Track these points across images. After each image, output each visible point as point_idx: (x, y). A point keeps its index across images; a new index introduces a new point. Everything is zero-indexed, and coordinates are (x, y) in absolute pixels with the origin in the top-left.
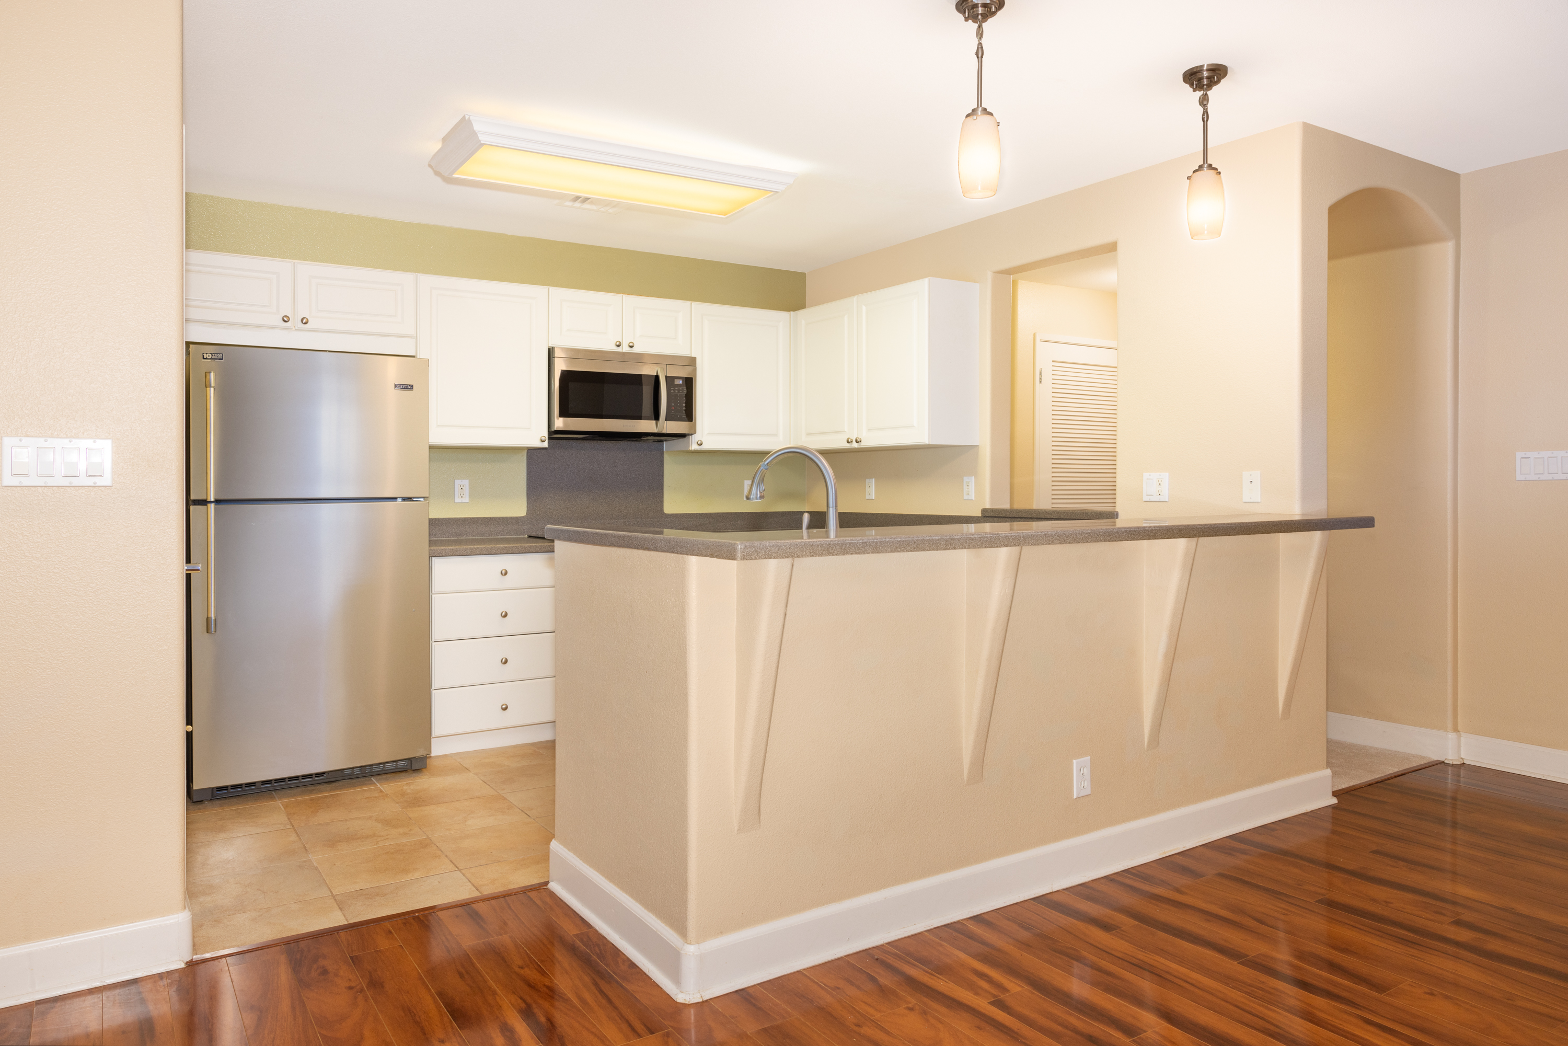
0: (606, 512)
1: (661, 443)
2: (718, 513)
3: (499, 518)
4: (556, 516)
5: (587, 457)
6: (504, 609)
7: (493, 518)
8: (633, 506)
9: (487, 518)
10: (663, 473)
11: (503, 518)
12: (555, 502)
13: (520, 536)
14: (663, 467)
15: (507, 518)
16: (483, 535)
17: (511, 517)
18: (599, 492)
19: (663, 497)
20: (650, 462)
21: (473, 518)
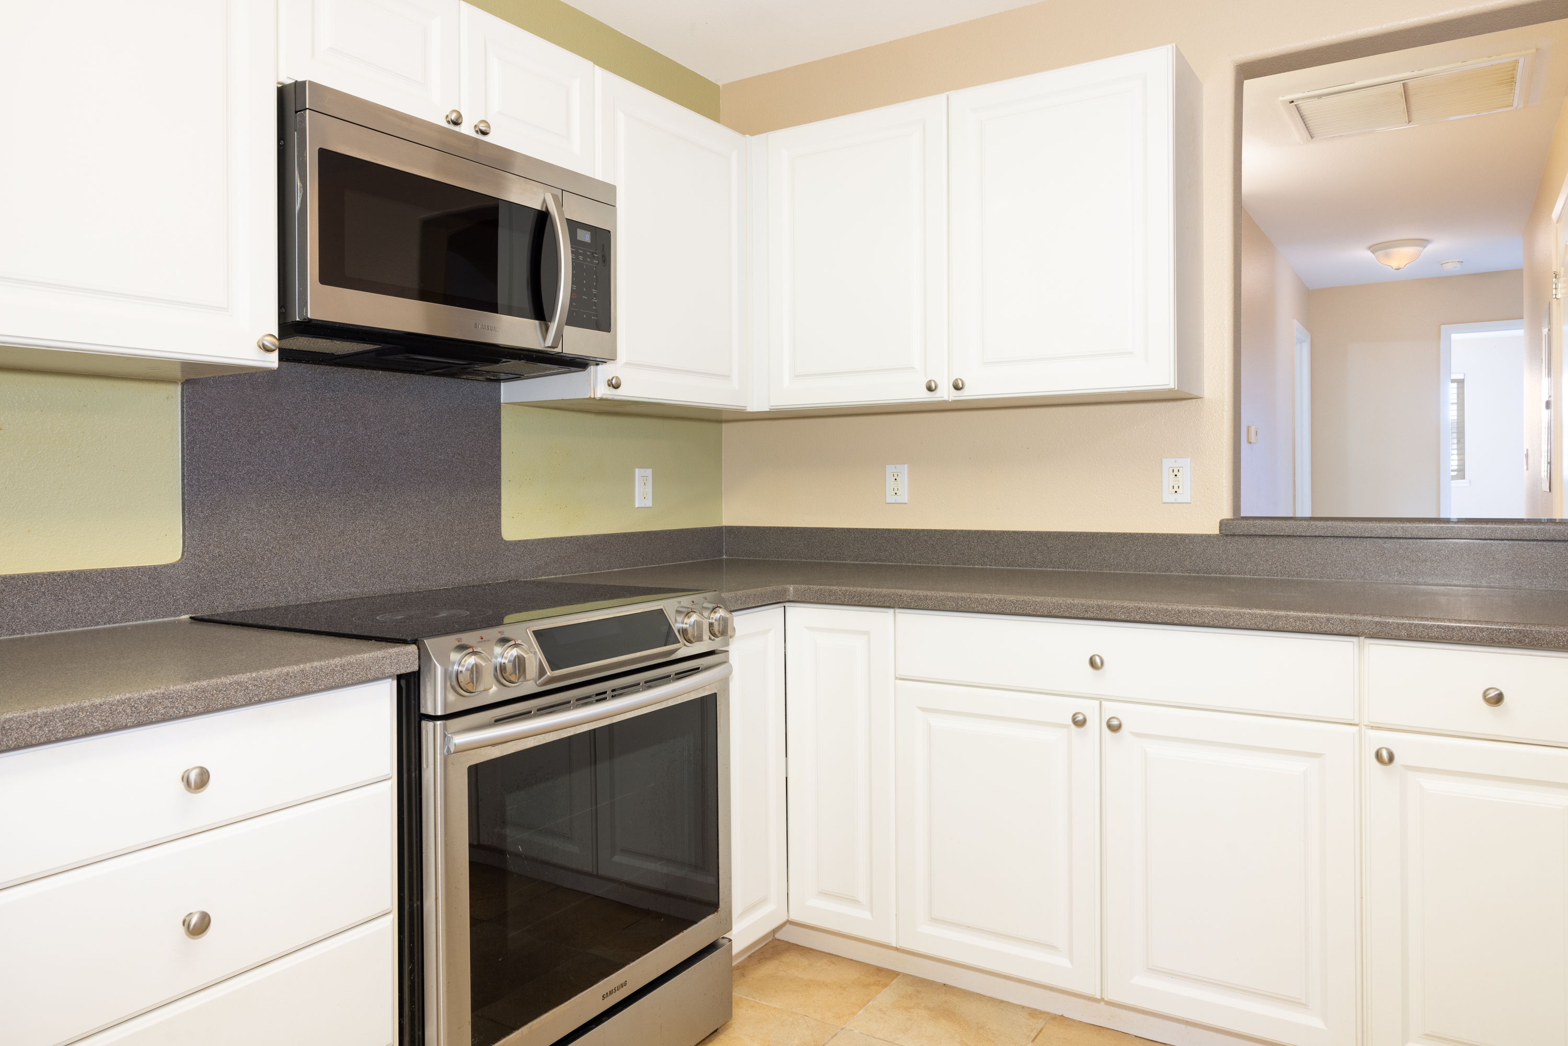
0: (383, 542)
1: (496, 384)
2: (596, 536)
3: (102, 573)
4: (263, 558)
5: (339, 407)
6: (195, 908)
7: (81, 572)
8: (441, 526)
9: (60, 575)
10: (500, 451)
11: (113, 571)
12: (260, 522)
13: (166, 619)
14: (500, 438)
15: (123, 570)
16: (47, 625)
17: (139, 568)
18: (367, 495)
19: (499, 505)
20: (476, 426)
21: (12, 577)
